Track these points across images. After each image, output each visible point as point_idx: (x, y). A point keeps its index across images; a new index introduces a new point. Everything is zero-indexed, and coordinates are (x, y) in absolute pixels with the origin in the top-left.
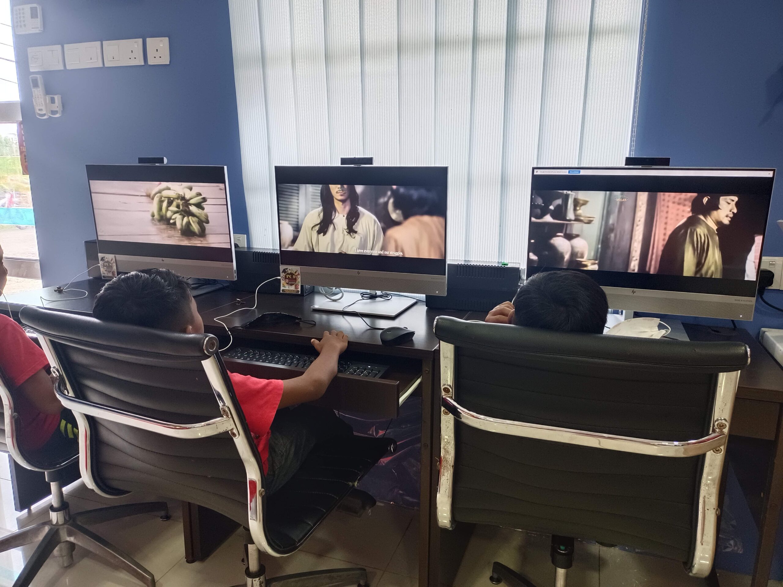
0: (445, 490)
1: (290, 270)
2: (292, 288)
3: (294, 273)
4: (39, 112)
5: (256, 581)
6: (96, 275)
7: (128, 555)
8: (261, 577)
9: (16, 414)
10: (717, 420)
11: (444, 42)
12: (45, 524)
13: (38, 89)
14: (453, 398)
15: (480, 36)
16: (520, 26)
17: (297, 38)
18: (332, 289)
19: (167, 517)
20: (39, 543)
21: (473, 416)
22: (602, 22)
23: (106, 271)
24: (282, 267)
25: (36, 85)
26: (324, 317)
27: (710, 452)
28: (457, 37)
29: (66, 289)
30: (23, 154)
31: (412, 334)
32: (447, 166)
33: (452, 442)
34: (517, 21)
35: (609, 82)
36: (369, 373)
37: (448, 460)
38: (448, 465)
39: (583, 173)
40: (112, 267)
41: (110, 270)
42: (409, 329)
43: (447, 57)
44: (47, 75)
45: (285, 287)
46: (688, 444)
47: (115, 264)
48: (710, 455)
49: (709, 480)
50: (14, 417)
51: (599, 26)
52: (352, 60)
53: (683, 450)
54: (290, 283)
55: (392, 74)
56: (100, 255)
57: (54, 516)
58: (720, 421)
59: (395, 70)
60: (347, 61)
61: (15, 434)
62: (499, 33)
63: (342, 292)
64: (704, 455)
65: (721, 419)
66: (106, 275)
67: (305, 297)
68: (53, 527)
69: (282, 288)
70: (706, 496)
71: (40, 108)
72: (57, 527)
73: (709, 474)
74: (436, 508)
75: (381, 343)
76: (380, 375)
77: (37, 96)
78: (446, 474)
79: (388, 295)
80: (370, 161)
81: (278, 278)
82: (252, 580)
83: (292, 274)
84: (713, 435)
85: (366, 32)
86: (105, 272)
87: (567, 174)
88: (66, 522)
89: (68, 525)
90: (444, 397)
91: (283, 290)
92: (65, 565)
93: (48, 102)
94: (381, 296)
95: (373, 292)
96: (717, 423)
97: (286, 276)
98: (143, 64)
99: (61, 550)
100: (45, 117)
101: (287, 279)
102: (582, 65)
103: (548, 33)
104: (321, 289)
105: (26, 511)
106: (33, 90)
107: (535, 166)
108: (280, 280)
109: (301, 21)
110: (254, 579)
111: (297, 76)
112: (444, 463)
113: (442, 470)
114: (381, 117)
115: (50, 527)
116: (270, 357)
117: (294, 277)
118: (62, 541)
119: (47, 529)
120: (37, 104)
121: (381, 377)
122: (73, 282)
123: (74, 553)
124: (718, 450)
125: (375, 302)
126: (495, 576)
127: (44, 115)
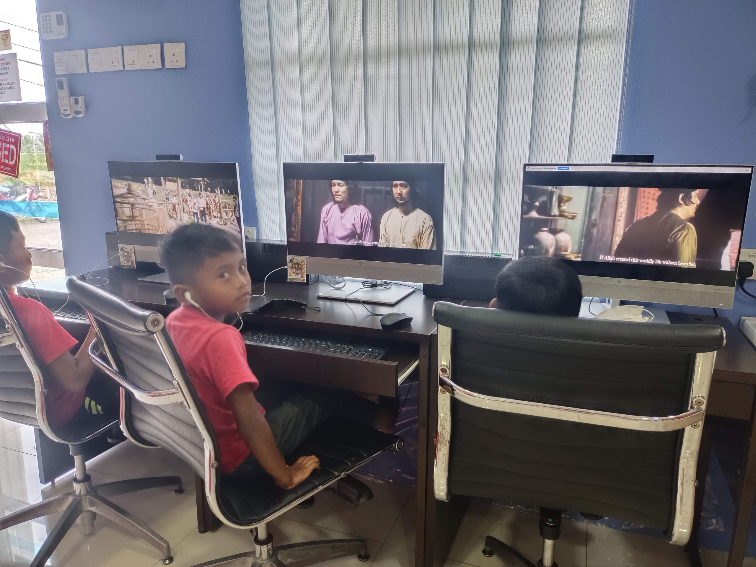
0: (442, 464)
1: (296, 260)
2: (299, 277)
3: (300, 262)
4: (63, 112)
5: (264, 548)
6: (116, 264)
7: (145, 524)
8: (269, 545)
9: (46, 390)
10: (696, 397)
11: (442, 46)
12: (68, 494)
13: (64, 91)
14: (450, 378)
15: (476, 41)
16: (513, 32)
17: (304, 43)
18: (335, 278)
19: (180, 491)
20: (62, 513)
21: (468, 394)
22: (590, 27)
23: (125, 260)
24: (289, 257)
25: (61, 87)
26: (328, 303)
27: (688, 427)
28: (454, 42)
29: (88, 277)
30: (49, 152)
31: (410, 320)
32: (443, 162)
33: (449, 419)
34: (510, 27)
35: (597, 84)
36: (370, 355)
37: (445, 436)
38: (445, 441)
39: (572, 169)
40: (131, 256)
41: (128, 260)
42: (407, 315)
43: (444, 61)
44: (72, 77)
45: (292, 276)
46: (667, 419)
47: (133, 254)
48: (688, 431)
49: (688, 453)
50: (44, 393)
51: (588, 31)
52: (355, 64)
53: (663, 424)
54: (296, 272)
55: (393, 76)
56: (120, 246)
57: (77, 488)
58: (698, 398)
59: (395, 73)
60: (351, 64)
61: (45, 410)
62: (493, 38)
63: (344, 281)
64: (683, 430)
65: (699, 397)
66: (126, 264)
67: (310, 286)
68: (77, 497)
69: (289, 277)
70: (685, 469)
71: (65, 108)
72: (80, 498)
73: (687, 448)
74: (432, 481)
75: (381, 328)
76: (380, 357)
77: (62, 97)
78: (442, 449)
79: (388, 284)
80: (372, 158)
81: (285, 267)
82: (261, 547)
83: (298, 264)
84: (692, 411)
85: (369, 38)
86: (124, 262)
87: (557, 170)
88: (88, 493)
89: (91, 496)
90: (441, 377)
91: (290, 279)
92: (87, 533)
93: (72, 103)
94: (381, 285)
95: (374, 281)
96: (695, 400)
97: (292, 266)
98: (161, 67)
99: (83, 519)
100: (70, 117)
101: (294, 268)
102: (571, 68)
103: (539, 38)
104: (324, 278)
105: (50, 483)
106: (58, 91)
107: (527, 163)
108: (287, 269)
109: (308, 28)
110: (262, 546)
111: (304, 79)
112: (440, 439)
113: (439, 445)
114: (382, 117)
115: (73, 497)
116: (278, 340)
117: (300, 266)
118: (85, 511)
119: (70, 499)
120: (62, 105)
121: (381, 359)
122: (95, 270)
123: (95, 522)
124: (696, 426)
125: (376, 290)
126: (488, 549)
127: (69, 115)
